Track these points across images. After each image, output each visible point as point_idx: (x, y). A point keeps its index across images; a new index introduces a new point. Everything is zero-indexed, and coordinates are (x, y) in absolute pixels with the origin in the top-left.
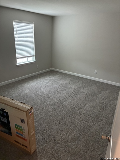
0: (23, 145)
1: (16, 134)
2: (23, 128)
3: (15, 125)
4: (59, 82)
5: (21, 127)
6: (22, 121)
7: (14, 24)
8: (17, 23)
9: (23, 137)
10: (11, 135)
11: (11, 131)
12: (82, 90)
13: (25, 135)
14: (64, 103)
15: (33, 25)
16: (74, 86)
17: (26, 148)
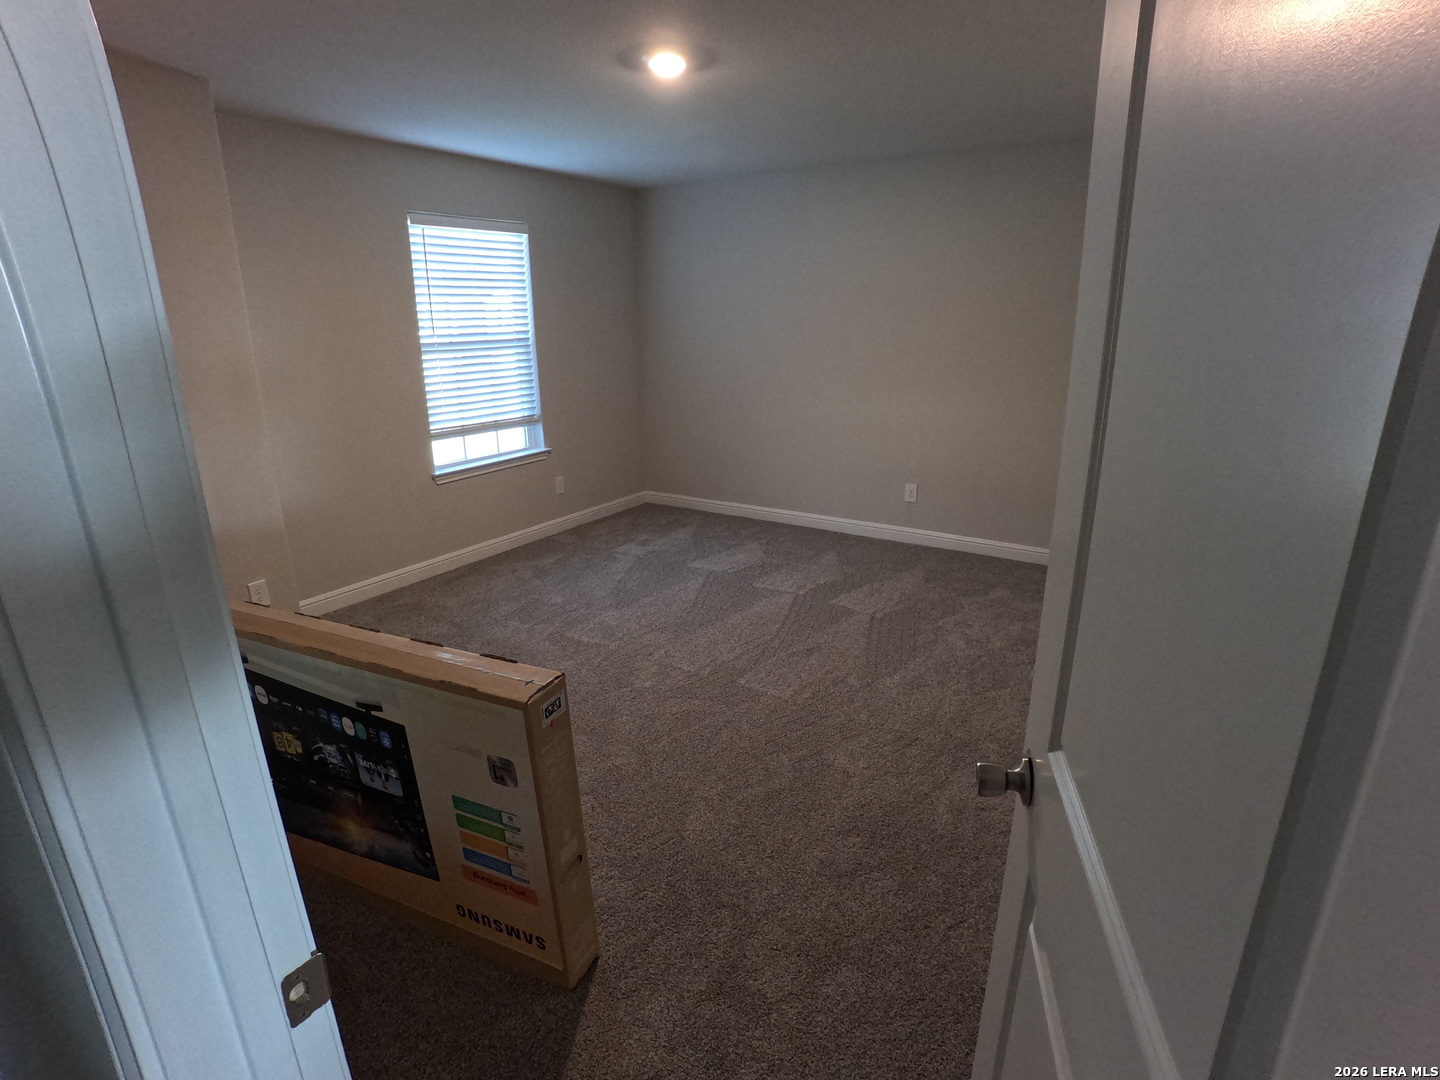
0: (511, 931)
1: (463, 866)
2: (505, 817)
3: (458, 802)
4: (697, 564)
5: (497, 815)
6: (502, 771)
7: (411, 231)
8: (430, 230)
9: (510, 879)
10: (436, 878)
11: (429, 848)
12: (843, 601)
13: (523, 866)
14: (743, 681)
15: (525, 236)
16: (790, 583)
17: (532, 951)
